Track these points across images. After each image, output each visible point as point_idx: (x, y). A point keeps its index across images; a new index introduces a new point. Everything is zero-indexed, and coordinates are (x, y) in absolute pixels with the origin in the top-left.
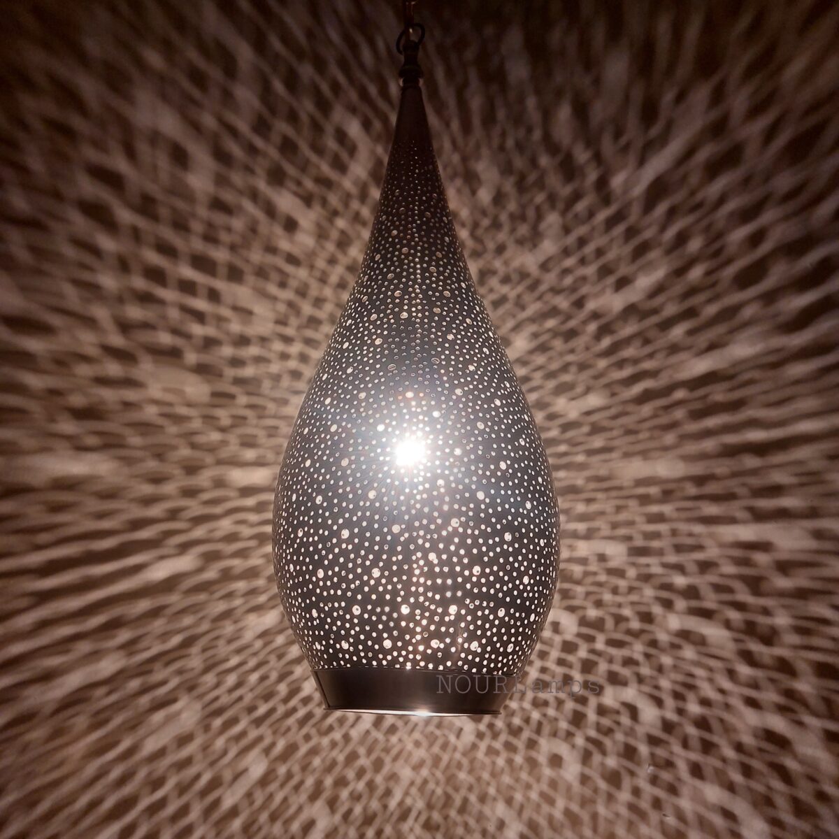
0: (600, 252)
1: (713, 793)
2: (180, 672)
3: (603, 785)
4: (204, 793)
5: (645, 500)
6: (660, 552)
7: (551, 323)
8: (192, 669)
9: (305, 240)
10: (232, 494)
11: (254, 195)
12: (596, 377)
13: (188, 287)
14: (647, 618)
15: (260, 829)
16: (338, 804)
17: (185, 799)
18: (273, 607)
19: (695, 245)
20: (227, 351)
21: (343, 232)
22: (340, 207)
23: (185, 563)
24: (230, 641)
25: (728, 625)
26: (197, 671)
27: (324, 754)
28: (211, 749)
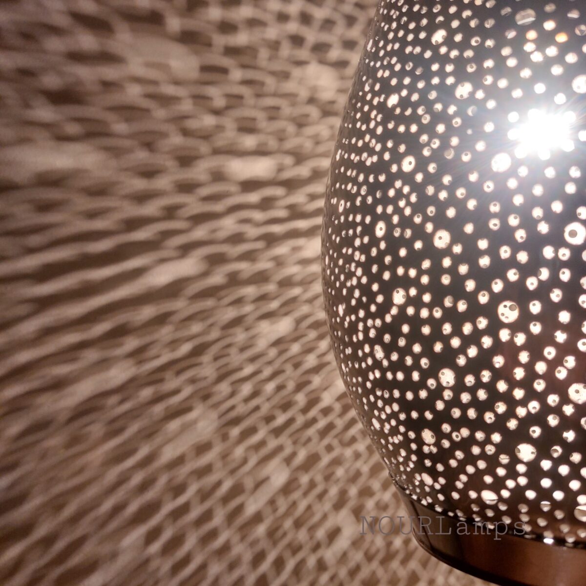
2: (193, 381)
4: (225, 500)
8: (205, 378)
10: (233, 188)
15: (285, 534)
16: (364, 513)
17: (207, 505)
18: (286, 314)
20: (215, 13)
23: (188, 266)
24: (242, 350)
26: (209, 381)
27: (347, 465)
28: (229, 458)
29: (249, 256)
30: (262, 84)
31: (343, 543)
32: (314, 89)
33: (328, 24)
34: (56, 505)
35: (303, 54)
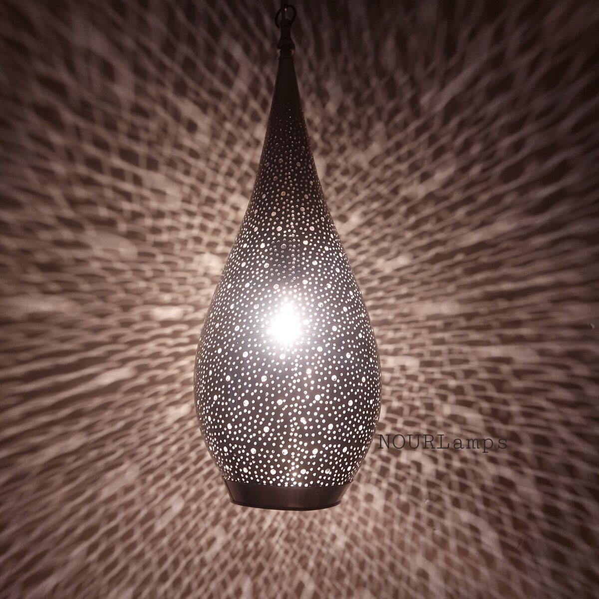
0: (411, 154)
1: (465, 516)
2: (124, 445)
3: (398, 512)
4: (142, 522)
5: (432, 329)
6: (440, 365)
7: (375, 205)
8: (132, 443)
9: (202, 139)
10: (155, 325)
11: (165, 103)
12: (405, 244)
13: (118, 174)
14: (430, 407)
15: (180, 544)
16: (231, 526)
17: (130, 526)
18: (185, 402)
19: (476, 150)
20: (149, 222)
21: (230, 134)
22: (228, 115)
24: (157, 425)
25: (480, 411)
26: (135, 445)
27: (221, 497)
28: (146, 495)
29: (164, 366)
30: (176, 264)
31: (217, 547)
32: (208, 268)
33: (216, 232)
34: (27, 530)
35: (201, 248)
